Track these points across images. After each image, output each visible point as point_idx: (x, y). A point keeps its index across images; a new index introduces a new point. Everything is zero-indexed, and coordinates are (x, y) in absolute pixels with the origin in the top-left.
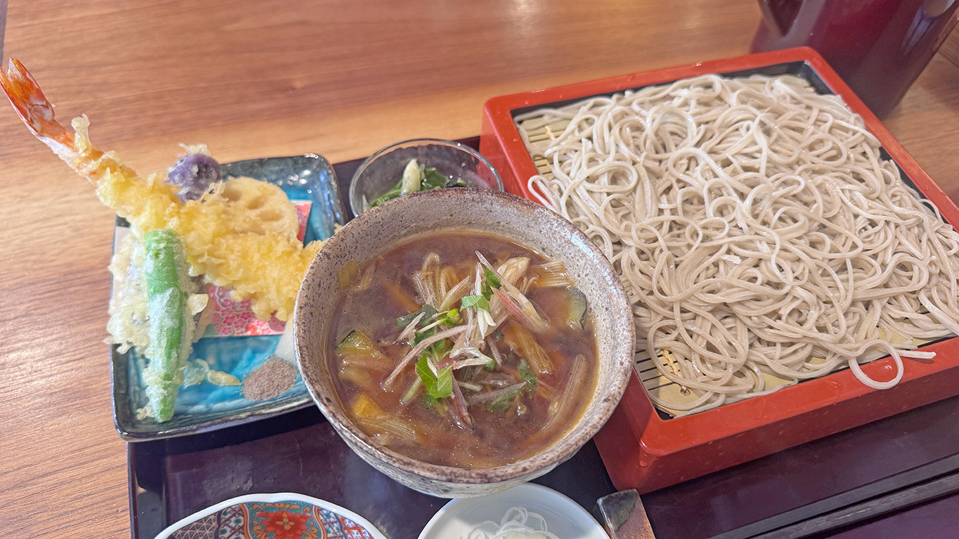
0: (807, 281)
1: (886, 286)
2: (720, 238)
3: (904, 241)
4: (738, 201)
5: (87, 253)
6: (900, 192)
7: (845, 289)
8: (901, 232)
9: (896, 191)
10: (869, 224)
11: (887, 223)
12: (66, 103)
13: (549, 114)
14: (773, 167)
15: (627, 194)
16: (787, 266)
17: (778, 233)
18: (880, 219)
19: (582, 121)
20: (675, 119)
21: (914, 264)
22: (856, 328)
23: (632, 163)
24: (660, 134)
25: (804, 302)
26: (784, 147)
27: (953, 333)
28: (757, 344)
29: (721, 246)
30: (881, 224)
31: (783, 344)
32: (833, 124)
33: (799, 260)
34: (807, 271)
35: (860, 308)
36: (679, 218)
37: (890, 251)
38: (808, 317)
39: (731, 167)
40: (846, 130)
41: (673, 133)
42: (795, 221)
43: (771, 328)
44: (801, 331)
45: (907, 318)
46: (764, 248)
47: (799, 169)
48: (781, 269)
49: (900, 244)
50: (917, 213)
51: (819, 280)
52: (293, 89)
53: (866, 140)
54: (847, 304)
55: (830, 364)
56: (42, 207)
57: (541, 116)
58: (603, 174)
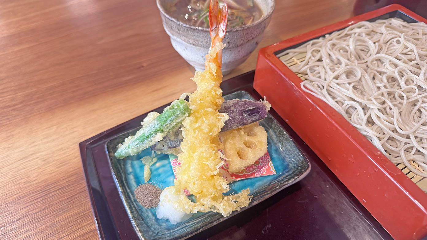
2: (415, 96)
5: (54, 172)
12: (21, 93)
13: (291, 52)
15: (358, 82)
20: (360, 43)
29: (418, 100)
36: (390, 89)
41: (362, 50)
52: (143, 67)
56: (22, 151)
57: (287, 54)
58: (342, 74)
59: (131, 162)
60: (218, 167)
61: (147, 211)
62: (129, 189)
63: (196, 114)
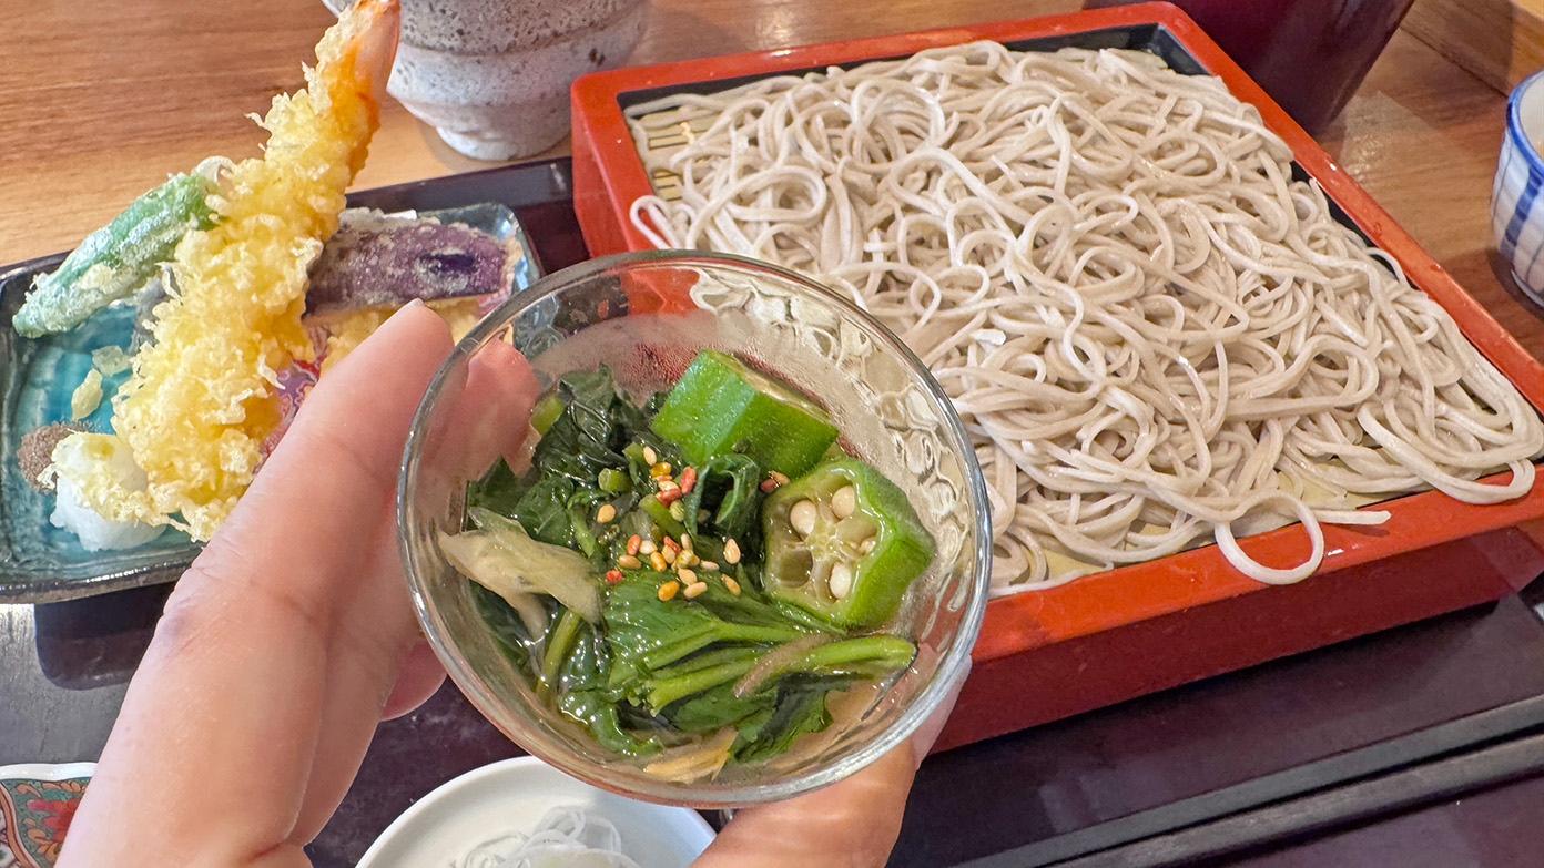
0: (1136, 380)
1: (1295, 394)
2: (974, 303)
3: (1329, 313)
4: (1010, 236)
6: (1325, 230)
7: (1209, 400)
8: (1326, 300)
9: (1319, 230)
10: (1265, 286)
11: (1299, 283)
13: (688, 103)
14: (1078, 182)
15: (809, 225)
16: (1093, 351)
17: (1083, 294)
18: (1285, 276)
19: (745, 110)
20: (909, 106)
21: (1350, 355)
22: (1233, 472)
23: (822, 174)
24: (880, 130)
25: (1128, 417)
26: (1104, 152)
27: (1426, 484)
28: (1035, 496)
29: (971, 317)
30: (1287, 284)
31: (1085, 497)
32: (1202, 118)
33: (1121, 342)
34: (1136, 363)
35: (1243, 434)
36: (901, 267)
37: (1303, 329)
38: (1135, 447)
39: (1001, 182)
40: (1228, 129)
41: (903, 131)
42: (1116, 274)
43: (1061, 464)
44: (1118, 471)
45: (1335, 457)
46: (1053, 319)
47: (1130, 187)
48: (1084, 357)
49: (1322, 320)
50: (1355, 265)
51: (1160, 379)
53: (1264, 146)
54: (1214, 423)
55: (1175, 537)
57: (674, 108)
58: (765, 189)
59: (63, 356)
60: (234, 400)
61: (33, 498)
62: (12, 424)
63: (229, 227)
